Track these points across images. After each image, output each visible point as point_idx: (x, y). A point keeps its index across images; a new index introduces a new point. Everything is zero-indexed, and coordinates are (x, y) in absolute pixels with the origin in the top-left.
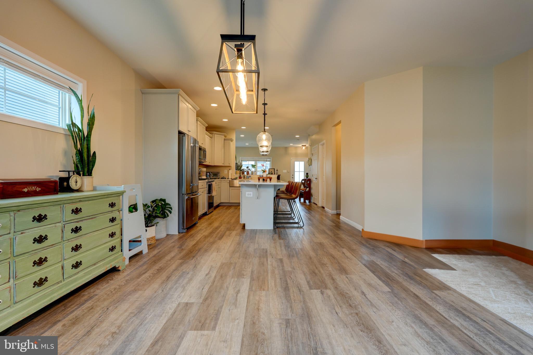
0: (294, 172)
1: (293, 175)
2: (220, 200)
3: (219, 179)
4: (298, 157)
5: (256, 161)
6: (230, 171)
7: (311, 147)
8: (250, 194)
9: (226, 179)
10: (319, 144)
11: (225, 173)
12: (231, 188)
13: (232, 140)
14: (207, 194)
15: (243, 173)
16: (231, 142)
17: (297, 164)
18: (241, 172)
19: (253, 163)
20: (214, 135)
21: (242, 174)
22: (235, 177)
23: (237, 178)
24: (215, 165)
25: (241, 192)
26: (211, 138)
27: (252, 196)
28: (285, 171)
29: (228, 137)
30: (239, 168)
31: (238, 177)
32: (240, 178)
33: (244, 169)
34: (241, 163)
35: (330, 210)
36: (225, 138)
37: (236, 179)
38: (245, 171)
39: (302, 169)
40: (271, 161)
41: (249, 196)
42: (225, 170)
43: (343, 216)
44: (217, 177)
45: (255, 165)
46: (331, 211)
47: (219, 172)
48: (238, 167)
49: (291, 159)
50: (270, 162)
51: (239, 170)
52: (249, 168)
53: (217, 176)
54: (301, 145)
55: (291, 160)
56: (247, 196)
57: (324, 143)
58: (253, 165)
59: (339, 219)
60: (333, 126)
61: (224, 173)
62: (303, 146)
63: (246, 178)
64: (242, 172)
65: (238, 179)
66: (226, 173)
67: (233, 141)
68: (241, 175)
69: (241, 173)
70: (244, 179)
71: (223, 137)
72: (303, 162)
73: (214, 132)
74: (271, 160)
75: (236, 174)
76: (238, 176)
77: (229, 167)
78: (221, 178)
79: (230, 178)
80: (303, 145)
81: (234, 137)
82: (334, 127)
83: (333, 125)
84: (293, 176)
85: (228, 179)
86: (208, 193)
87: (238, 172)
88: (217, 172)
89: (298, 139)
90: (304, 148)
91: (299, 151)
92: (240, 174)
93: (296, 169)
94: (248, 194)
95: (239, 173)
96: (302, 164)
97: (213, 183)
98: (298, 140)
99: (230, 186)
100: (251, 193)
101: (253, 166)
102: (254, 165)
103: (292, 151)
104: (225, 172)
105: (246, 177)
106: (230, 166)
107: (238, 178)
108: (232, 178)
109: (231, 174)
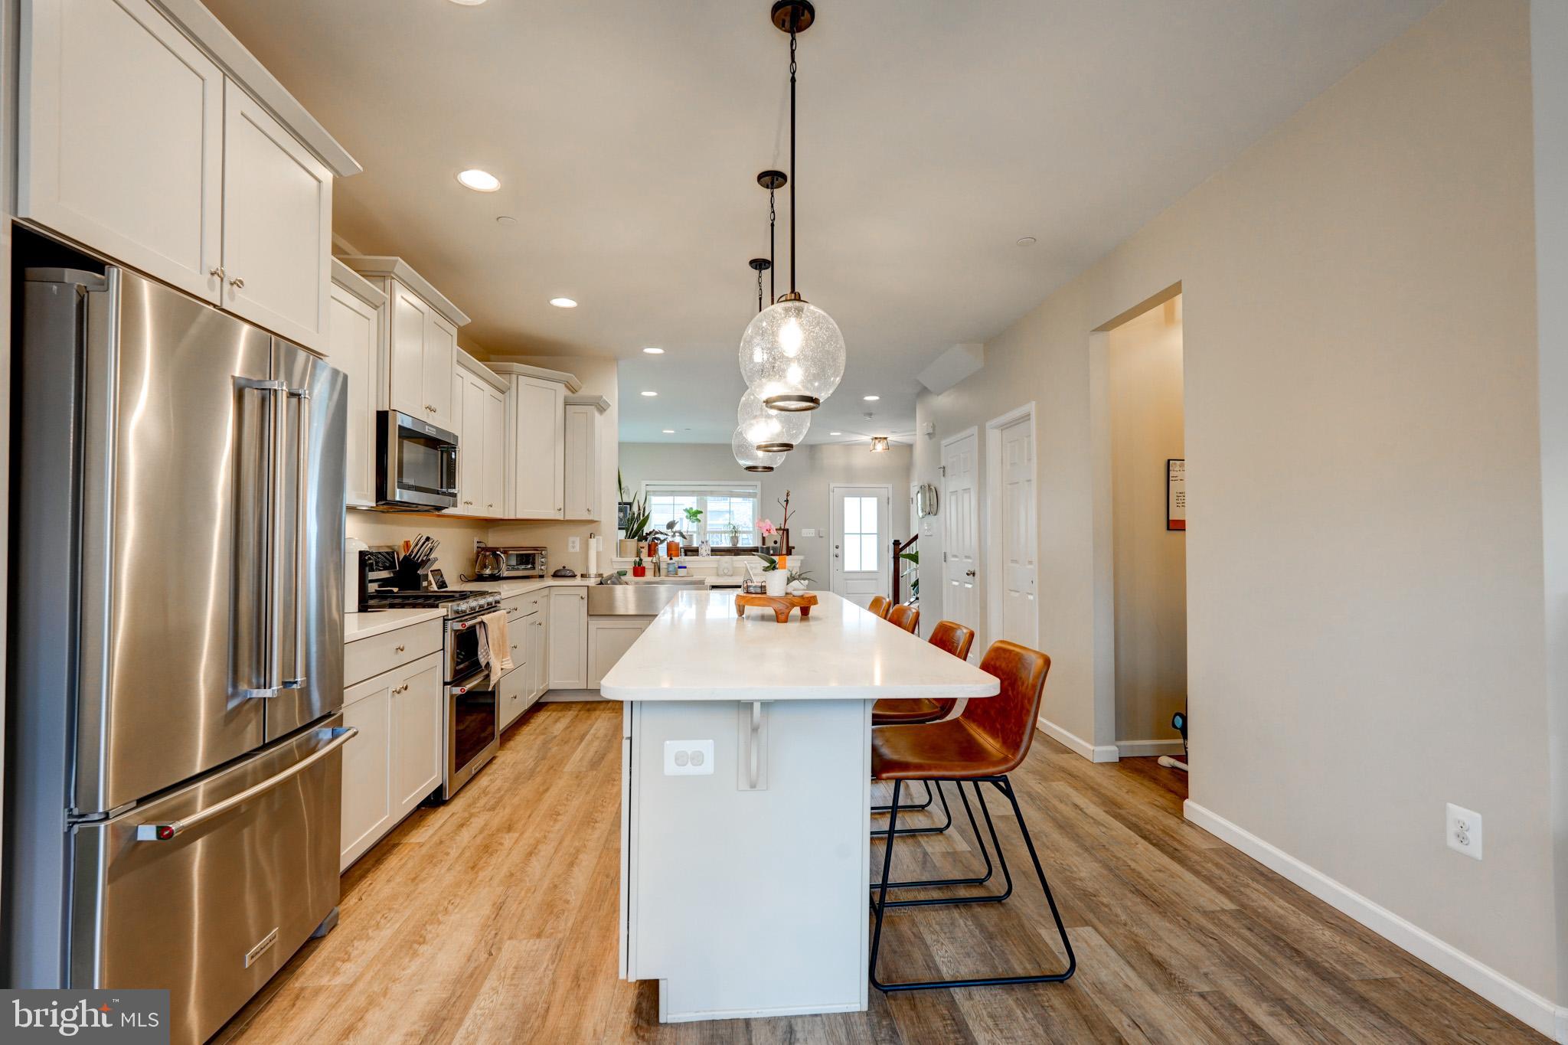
0: (843, 534)
1: (837, 547)
2: (545, 675)
3: (542, 577)
4: (856, 481)
5: (701, 494)
6: (593, 542)
7: (930, 438)
8: (698, 758)
9: (574, 576)
10: (988, 424)
11: (571, 550)
12: (595, 624)
13: (601, 407)
14: (445, 684)
15: (652, 551)
16: (597, 414)
17: (851, 504)
18: (644, 544)
19: (691, 502)
20: (514, 377)
21: (650, 555)
22: (617, 568)
23: (623, 573)
24: (519, 516)
25: (626, 744)
26: (503, 392)
27: (708, 767)
28: (809, 532)
29: (586, 391)
30: (636, 526)
31: (629, 568)
32: (639, 571)
33: (657, 533)
34: (641, 506)
35: (1087, 741)
36: (569, 393)
37: (619, 577)
38: (662, 542)
39: (871, 523)
40: (759, 496)
41: (690, 769)
42: (571, 539)
43: (1199, 803)
44: (534, 568)
45: (699, 510)
46: (1091, 748)
47: (544, 548)
48: (634, 524)
49: (832, 486)
50: (755, 500)
51: (633, 538)
52: (677, 528)
53: (533, 563)
54: (866, 438)
55: (831, 493)
56: (671, 768)
57: (1029, 415)
58: (691, 508)
59: (1179, 813)
60: (1093, 331)
61: (566, 550)
62: (877, 441)
63: (663, 572)
64: (649, 546)
65: (630, 577)
66: (577, 549)
67: (608, 411)
68: (641, 560)
69: (645, 551)
70: (657, 579)
71: (562, 391)
72: (875, 499)
73: (517, 367)
74: (758, 491)
75: (621, 550)
76: (628, 563)
77: (588, 526)
78: (552, 571)
79: (593, 571)
80: (876, 438)
81: (610, 389)
82: (1101, 335)
83: (1093, 329)
84: (837, 551)
85: (582, 576)
86: (448, 679)
87: (632, 543)
88: (535, 549)
89: (869, 412)
90: (880, 447)
91: (860, 459)
92: (638, 554)
93: (851, 524)
94: (681, 759)
95: (634, 552)
96: (871, 505)
97: (485, 618)
98: (870, 415)
99: (589, 615)
100: (706, 747)
101: (694, 515)
102: (695, 509)
103: (834, 459)
104: (570, 545)
105: (663, 566)
106: (592, 522)
107: (630, 573)
108: (601, 575)
109: (598, 554)
